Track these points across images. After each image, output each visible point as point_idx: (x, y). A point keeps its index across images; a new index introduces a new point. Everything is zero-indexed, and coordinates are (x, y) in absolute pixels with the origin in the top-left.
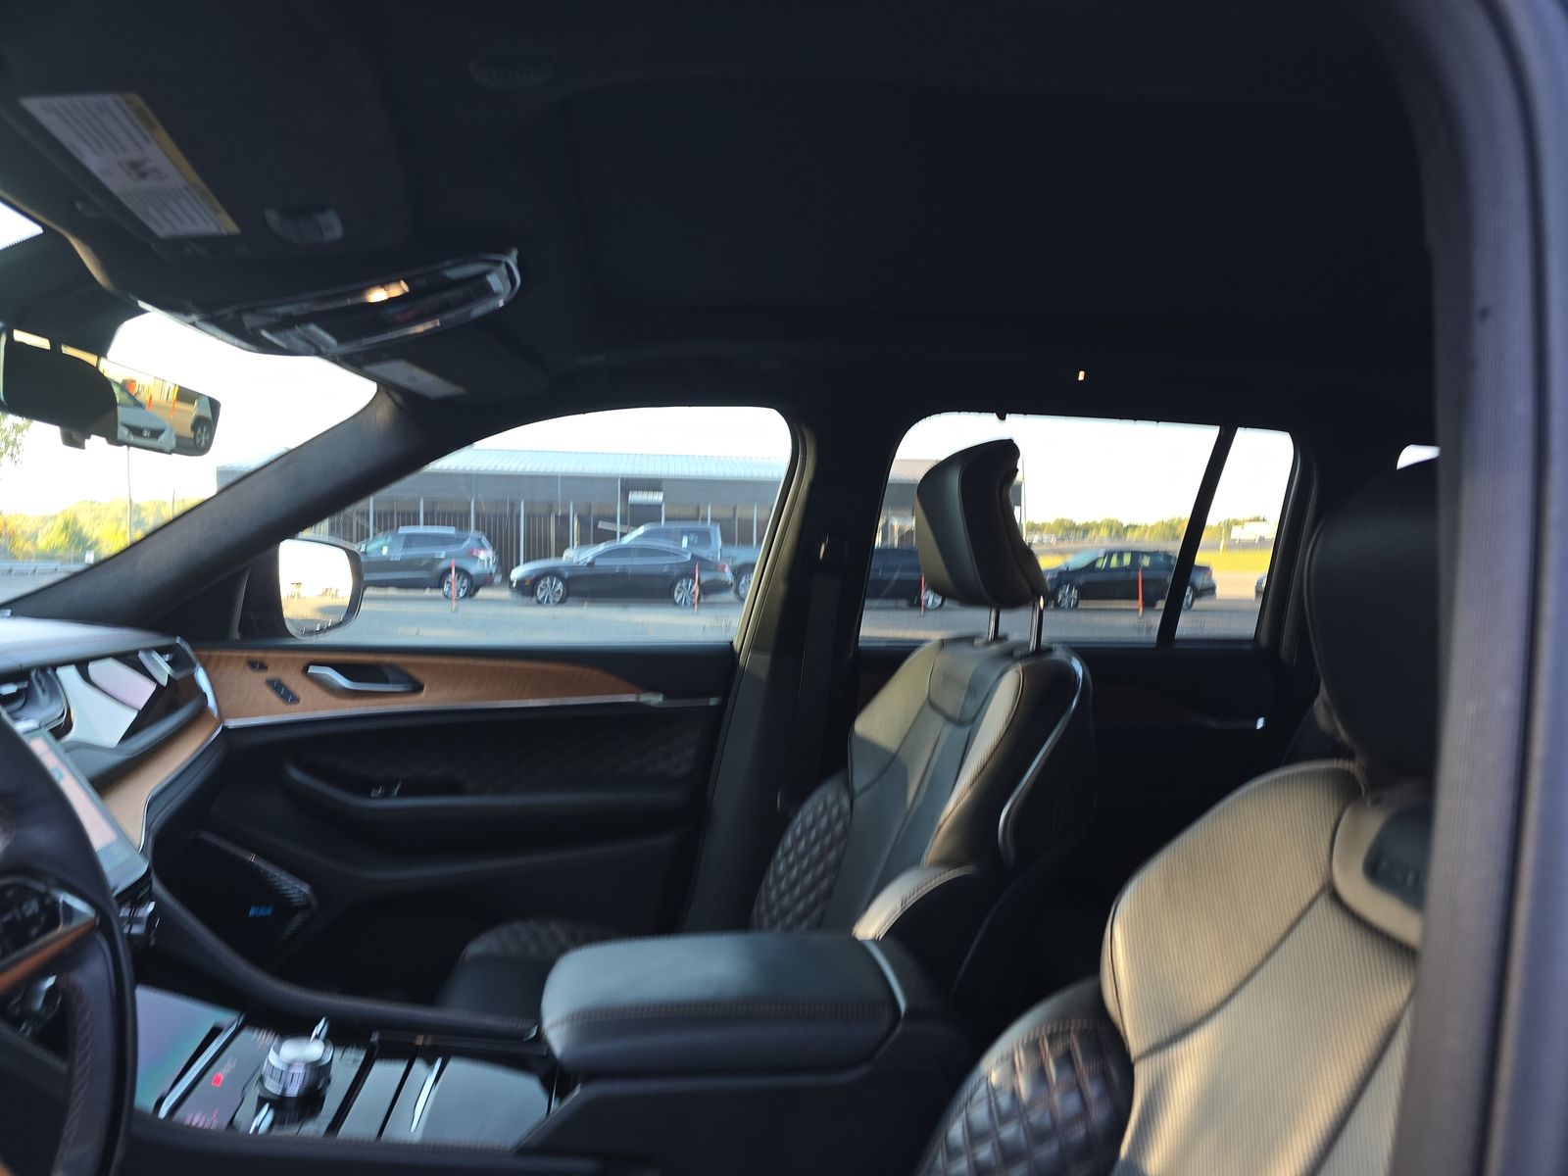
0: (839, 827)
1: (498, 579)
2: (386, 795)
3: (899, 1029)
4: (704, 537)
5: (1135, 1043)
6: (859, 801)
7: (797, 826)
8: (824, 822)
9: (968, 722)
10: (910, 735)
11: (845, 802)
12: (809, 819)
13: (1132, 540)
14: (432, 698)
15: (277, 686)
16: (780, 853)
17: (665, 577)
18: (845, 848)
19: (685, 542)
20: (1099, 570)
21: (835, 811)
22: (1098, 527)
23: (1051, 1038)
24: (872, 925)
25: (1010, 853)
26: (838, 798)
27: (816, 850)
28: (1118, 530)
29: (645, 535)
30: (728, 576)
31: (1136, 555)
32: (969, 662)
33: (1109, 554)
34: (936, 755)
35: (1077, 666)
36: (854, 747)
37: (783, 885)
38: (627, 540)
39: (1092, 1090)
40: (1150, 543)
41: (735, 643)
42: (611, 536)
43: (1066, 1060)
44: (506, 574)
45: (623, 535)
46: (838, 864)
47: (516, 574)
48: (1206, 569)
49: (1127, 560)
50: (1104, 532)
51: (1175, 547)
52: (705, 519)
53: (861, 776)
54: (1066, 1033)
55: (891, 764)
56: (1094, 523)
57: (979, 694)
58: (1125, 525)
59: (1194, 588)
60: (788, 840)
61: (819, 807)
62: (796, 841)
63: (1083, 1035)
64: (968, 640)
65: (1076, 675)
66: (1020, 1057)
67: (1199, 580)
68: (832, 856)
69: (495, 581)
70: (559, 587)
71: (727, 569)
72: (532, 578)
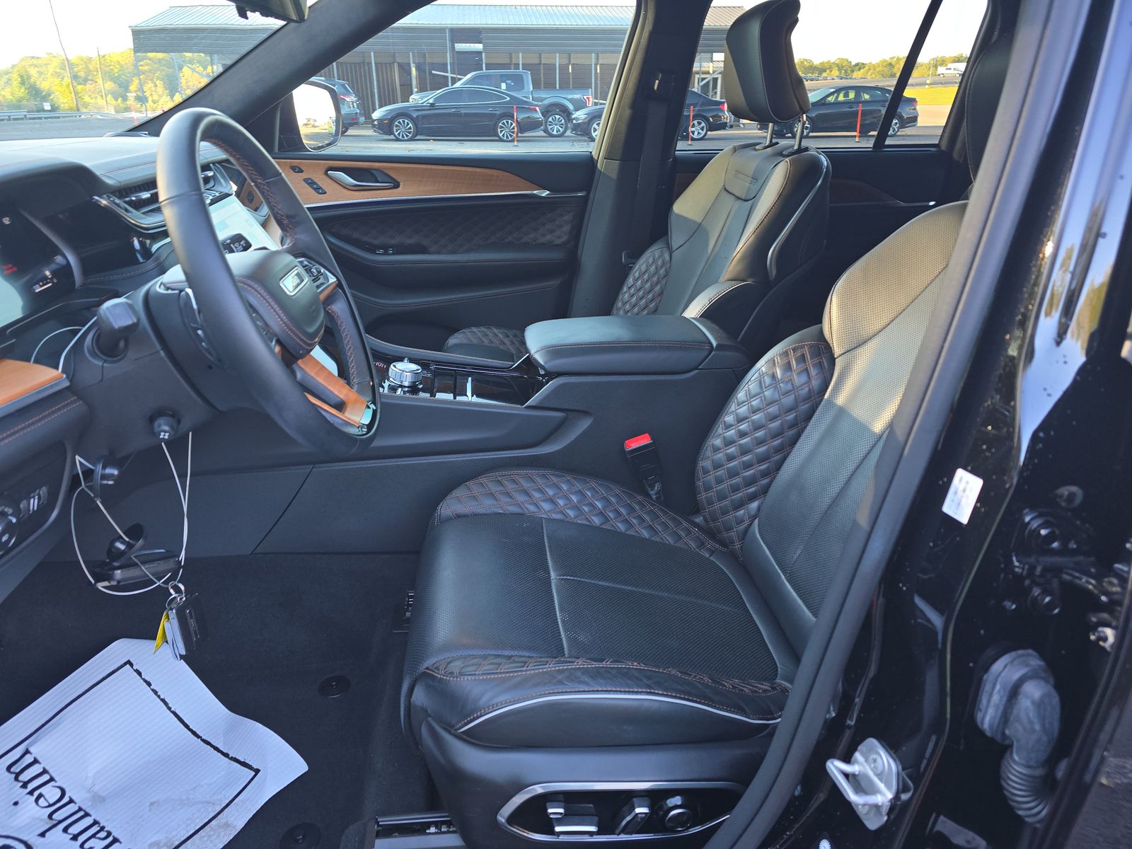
0: (662, 272)
1: (362, 119)
2: (386, 253)
3: (713, 353)
4: (518, 81)
5: (837, 351)
6: (676, 254)
7: (636, 272)
8: (653, 269)
9: (750, 199)
10: (711, 212)
11: (667, 257)
12: (644, 268)
13: (858, 78)
14: (407, 192)
15: (311, 183)
16: (625, 289)
17: (492, 116)
18: (666, 283)
19: (504, 86)
20: (830, 104)
21: (660, 262)
22: (831, 68)
23: (794, 350)
24: (693, 311)
25: (773, 272)
26: (661, 255)
27: (648, 285)
28: (847, 68)
29: (471, 81)
30: (539, 115)
31: (859, 90)
32: (752, 161)
33: (838, 91)
34: (728, 222)
35: (824, 160)
36: (673, 222)
37: (627, 307)
38: (458, 85)
39: (813, 372)
40: (871, 80)
41: (593, 153)
42: (443, 82)
43: (802, 359)
44: (368, 117)
45: (454, 81)
46: (661, 293)
47: (377, 115)
48: (913, 101)
49: (852, 95)
50: (835, 72)
51: (891, 84)
52: (517, 66)
53: (677, 238)
54: (802, 347)
55: (697, 230)
56: (828, 62)
57: (759, 180)
58: (853, 63)
59: (901, 118)
60: (630, 280)
61: (650, 259)
62: (636, 280)
63: (811, 347)
64: (752, 146)
65: (822, 164)
66: (778, 360)
67: (905, 111)
68: (657, 288)
69: (360, 121)
70: (410, 125)
71: (537, 108)
72: (389, 117)
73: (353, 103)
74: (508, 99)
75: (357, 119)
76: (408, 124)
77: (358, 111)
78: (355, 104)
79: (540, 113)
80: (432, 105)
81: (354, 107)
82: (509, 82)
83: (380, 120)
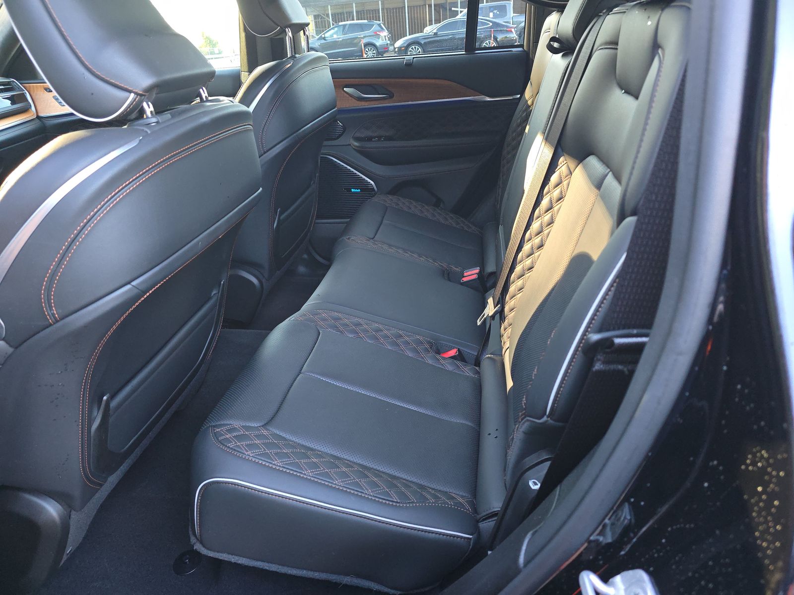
4: (502, 11)
30: (514, 35)
47: (397, 44)
69: (390, 49)
70: (420, 49)
71: (513, 30)
72: (405, 45)
73: (385, 36)
74: (491, 24)
75: (388, 48)
76: (418, 49)
77: (389, 42)
78: (387, 37)
79: (514, 33)
80: (435, 34)
81: (386, 40)
82: (495, 11)
83: (400, 48)
